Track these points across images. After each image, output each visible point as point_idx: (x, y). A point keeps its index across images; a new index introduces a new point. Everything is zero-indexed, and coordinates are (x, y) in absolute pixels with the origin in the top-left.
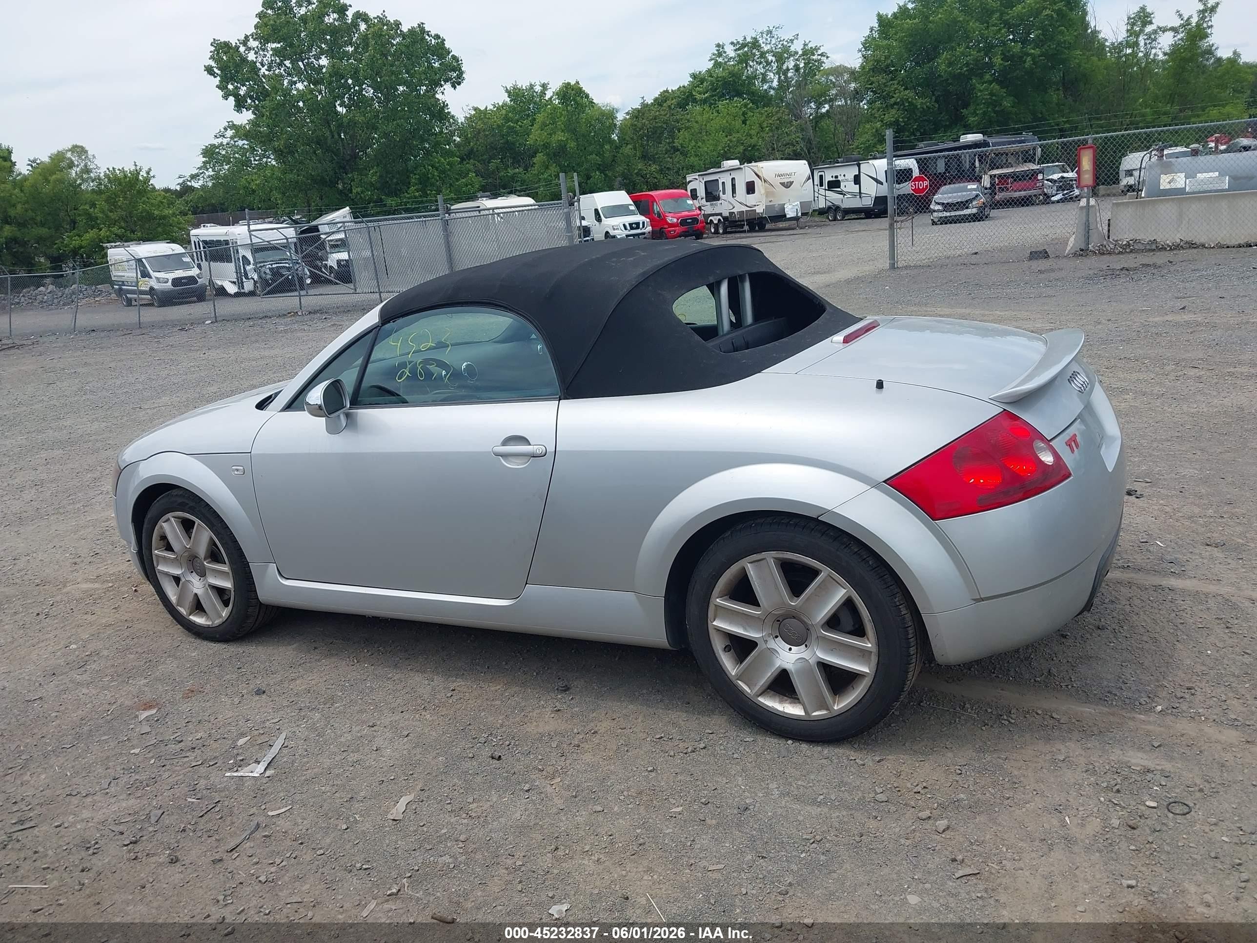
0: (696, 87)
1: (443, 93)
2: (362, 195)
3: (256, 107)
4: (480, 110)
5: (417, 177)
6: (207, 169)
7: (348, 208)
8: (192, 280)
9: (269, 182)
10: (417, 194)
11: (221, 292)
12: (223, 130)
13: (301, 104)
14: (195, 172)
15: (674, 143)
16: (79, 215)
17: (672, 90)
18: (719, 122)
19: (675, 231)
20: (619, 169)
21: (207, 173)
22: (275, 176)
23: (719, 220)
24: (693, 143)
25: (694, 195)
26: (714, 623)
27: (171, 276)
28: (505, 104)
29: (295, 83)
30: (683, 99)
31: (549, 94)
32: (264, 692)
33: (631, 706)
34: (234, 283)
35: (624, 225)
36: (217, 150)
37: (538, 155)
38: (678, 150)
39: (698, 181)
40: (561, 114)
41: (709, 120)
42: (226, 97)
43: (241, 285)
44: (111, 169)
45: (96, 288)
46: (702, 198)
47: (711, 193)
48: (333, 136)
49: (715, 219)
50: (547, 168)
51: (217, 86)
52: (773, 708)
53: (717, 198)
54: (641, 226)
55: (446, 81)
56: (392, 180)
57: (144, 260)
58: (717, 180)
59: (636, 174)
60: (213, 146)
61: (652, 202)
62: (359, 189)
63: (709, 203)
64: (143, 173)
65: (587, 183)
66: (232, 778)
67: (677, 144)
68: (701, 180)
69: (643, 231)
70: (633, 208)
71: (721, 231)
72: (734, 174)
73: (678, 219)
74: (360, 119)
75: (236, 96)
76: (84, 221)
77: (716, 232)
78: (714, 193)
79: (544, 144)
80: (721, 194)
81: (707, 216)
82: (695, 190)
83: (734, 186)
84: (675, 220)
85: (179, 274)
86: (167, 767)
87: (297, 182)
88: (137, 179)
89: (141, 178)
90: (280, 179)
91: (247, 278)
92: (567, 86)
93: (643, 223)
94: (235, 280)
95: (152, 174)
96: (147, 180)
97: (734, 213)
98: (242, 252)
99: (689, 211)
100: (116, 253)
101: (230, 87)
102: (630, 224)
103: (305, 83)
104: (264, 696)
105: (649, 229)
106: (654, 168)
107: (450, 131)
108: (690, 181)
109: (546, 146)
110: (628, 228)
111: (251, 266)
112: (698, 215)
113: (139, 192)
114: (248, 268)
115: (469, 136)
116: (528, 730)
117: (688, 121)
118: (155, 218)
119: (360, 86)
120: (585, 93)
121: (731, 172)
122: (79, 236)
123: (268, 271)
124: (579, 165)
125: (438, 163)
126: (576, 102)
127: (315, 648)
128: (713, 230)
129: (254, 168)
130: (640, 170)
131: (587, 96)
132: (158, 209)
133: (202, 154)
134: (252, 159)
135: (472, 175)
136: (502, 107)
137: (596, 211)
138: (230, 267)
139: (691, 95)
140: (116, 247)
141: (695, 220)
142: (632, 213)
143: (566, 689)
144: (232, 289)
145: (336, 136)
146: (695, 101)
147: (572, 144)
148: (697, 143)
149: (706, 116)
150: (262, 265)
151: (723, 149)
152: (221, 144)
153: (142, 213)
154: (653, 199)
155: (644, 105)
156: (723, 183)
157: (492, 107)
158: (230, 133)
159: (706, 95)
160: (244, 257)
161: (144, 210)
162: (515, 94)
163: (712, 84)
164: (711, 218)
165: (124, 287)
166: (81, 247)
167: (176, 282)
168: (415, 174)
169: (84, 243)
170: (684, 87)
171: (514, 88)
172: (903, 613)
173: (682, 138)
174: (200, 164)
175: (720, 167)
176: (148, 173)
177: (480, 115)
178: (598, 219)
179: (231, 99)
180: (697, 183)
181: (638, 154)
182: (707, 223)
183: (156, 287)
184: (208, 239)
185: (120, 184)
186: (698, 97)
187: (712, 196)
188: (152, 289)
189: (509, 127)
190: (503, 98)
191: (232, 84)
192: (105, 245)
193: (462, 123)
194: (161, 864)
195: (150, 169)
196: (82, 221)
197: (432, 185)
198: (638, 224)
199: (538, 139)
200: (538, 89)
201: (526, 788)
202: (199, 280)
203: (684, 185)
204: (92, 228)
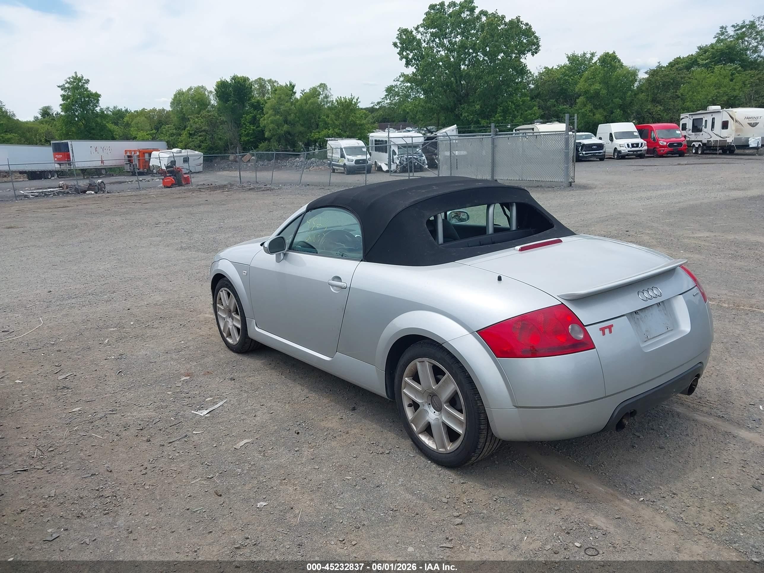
0: (700, 56)
1: (525, 58)
2: (467, 118)
3: (417, 65)
4: (549, 69)
5: (502, 108)
6: (387, 99)
7: (455, 125)
8: (364, 161)
9: (416, 108)
10: (500, 118)
11: (380, 169)
12: (398, 77)
13: (441, 63)
14: (380, 100)
15: (676, 92)
16: (321, 121)
17: (683, 57)
18: (712, 79)
19: (663, 150)
20: (636, 108)
21: (386, 102)
22: (420, 105)
23: (700, 145)
24: (690, 93)
25: (684, 128)
26: (404, 390)
27: (355, 158)
28: (565, 66)
29: (440, 51)
30: (690, 63)
31: (595, 59)
32: (234, 379)
33: (374, 426)
34: (387, 164)
35: (628, 145)
36: (394, 88)
37: (581, 97)
38: (679, 97)
39: (688, 118)
40: (600, 73)
41: (704, 78)
42: (401, 59)
43: (390, 166)
44: (339, 97)
45: (323, 161)
46: (689, 130)
47: (696, 127)
48: (457, 82)
49: (697, 144)
50: (585, 106)
51: (398, 53)
52: (424, 441)
53: (700, 131)
54: (640, 146)
55: (528, 51)
56: (486, 109)
57: (343, 149)
58: (702, 118)
59: (645, 112)
60: (392, 86)
61: (651, 131)
62: (466, 114)
63: (694, 133)
64: (355, 100)
65: (610, 116)
66: (193, 413)
67: (678, 93)
68: (691, 118)
69: (641, 149)
70: (636, 134)
71: (700, 152)
72: (715, 116)
73: (667, 143)
74: (472, 73)
75: (407, 58)
76: (322, 125)
77: (696, 153)
78: (699, 127)
79: (585, 91)
80: (703, 128)
81: (690, 142)
82: (686, 124)
83: (713, 123)
84: (665, 143)
85: (360, 157)
86: (175, 403)
87: (432, 108)
88: (352, 103)
89: (353, 102)
90: (423, 107)
91: (393, 162)
92: (607, 55)
93: (642, 144)
94: (387, 163)
95: (359, 101)
96: (356, 104)
97: (711, 141)
98: (393, 148)
99: (676, 138)
100: (332, 143)
101: (405, 53)
102: (632, 144)
103: (446, 52)
104: (233, 381)
105: (646, 148)
106: (660, 108)
107: (528, 81)
108: (683, 118)
109: (586, 92)
110: (631, 146)
111: (397, 156)
112: (683, 141)
113: (351, 110)
114: (395, 157)
115: (539, 84)
116: (321, 424)
117: (689, 78)
118: (357, 125)
119: (476, 53)
120: (618, 59)
121: (713, 114)
122: (319, 133)
123: (405, 160)
124: (607, 105)
125: (516, 100)
126: (611, 65)
127: (270, 364)
128: (694, 151)
129: (411, 99)
130: (649, 109)
131: (619, 61)
132: (359, 120)
133: (386, 90)
134: (412, 94)
135: (536, 108)
136: (563, 67)
137: (611, 134)
138: (385, 156)
139: (696, 61)
140: (332, 140)
141: (680, 144)
142: (636, 137)
143: (354, 409)
144: (385, 168)
145: (459, 83)
146: (698, 65)
147: (604, 92)
148: (693, 93)
149: (703, 75)
150: (402, 155)
151: (712, 98)
152: (396, 86)
153: (351, 122)
154: (651, 129)
155: (660, 67)
156: (706, 121)
157: (556, 67)
158: (402, 79)
159: (707, 61)
160: (393, 151)
161: (352, 120)
162: (573, 59)
163: (713, 54)
164: (694, 143)
165: (333, 162)
166: (319, 138)
167: (357, 162)
168: (501, 107)
169: (320, 137)
170: (692, 55)
171: (573, 55)
172: (478, 405)
173: (683, 89)
174: (383, 96)
175: (706, 110)
176: (357, 100)
177: (548, 71)
178: (611, 139)
179: (404, 60)
180: (687, 119)
181: (649, 99)
182: (691, 146)
183: (347, 164)
184: (377, 139)
185: (342, 106)
186: (701, 62)
187: (696, 128)
188: (345, 164)
189: (565, 80)
190: (565, 62)
191: (406, 52)
192: (326, 139)
193: (536, 76)
194: (143, 441)
195: (358, 98)
196: (321, 124)
197: (510, 113)
198: (637, 145)
199: (582, 88)
200: (588, 56)
201: (296, 450)
202: (369, 162)
203: (678, 121)
204: (326, 128)
